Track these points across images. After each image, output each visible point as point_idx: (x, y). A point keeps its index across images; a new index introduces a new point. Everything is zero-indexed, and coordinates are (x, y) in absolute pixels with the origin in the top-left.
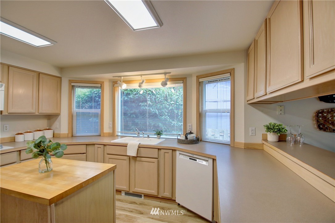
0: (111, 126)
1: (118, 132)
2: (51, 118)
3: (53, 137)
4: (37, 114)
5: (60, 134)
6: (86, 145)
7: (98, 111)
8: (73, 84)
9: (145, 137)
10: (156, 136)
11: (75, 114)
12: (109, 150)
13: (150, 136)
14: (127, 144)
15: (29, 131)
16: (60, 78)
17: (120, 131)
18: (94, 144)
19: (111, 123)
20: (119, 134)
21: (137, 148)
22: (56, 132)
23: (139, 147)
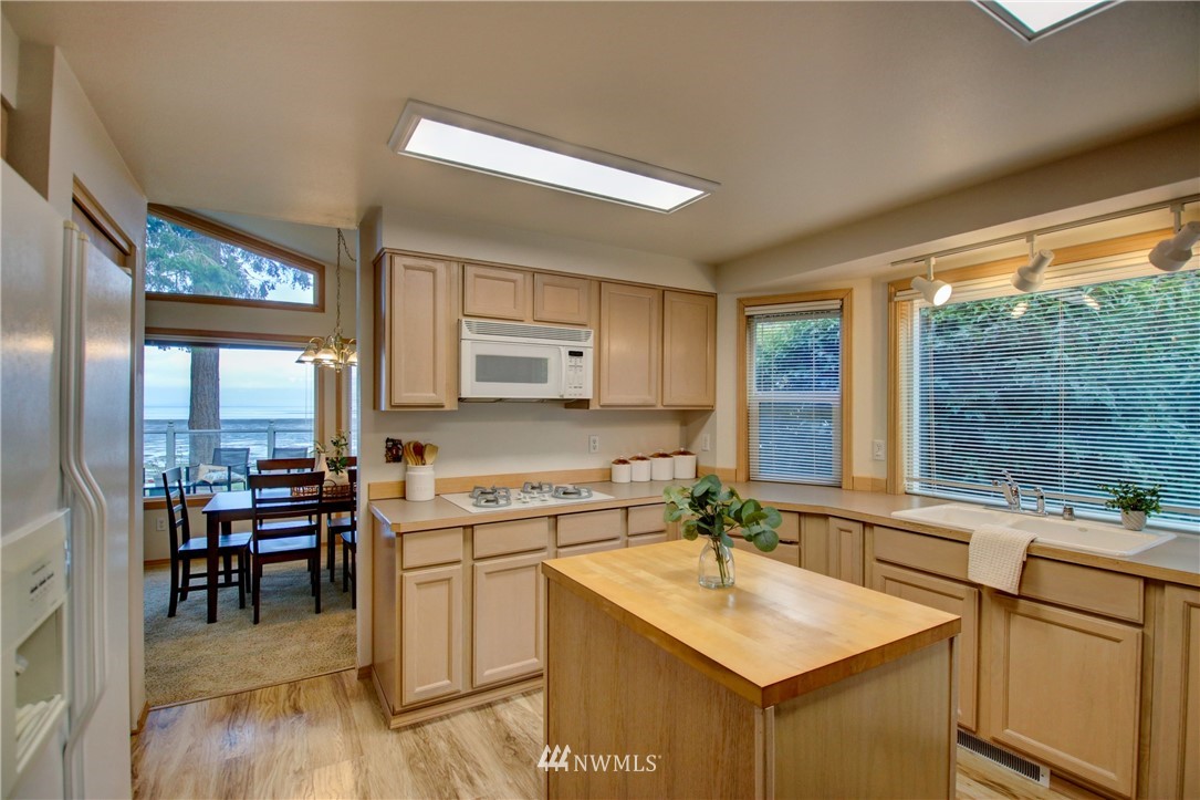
0: (882, 454)
1: (909, 479)
2: (691, 418)
3: (697, 477)
4: (660, 407)
5: (714, 470)
6: (800, 514)
7: (831, 397)
8: (749, 311)
9: (1051, 514)
10: (1117, 516)
11: (755, 409)
12: (884, 544)
13: (1077, 512)
14: (970, 535)
15: (640, 455)
16: (713, 296)
17: (916, 473)
18: (826, 517)
19: (882, 442)
20: (916, 488)
21: (1020, 557)
22: (701, 464)
23: (1029, 556)
